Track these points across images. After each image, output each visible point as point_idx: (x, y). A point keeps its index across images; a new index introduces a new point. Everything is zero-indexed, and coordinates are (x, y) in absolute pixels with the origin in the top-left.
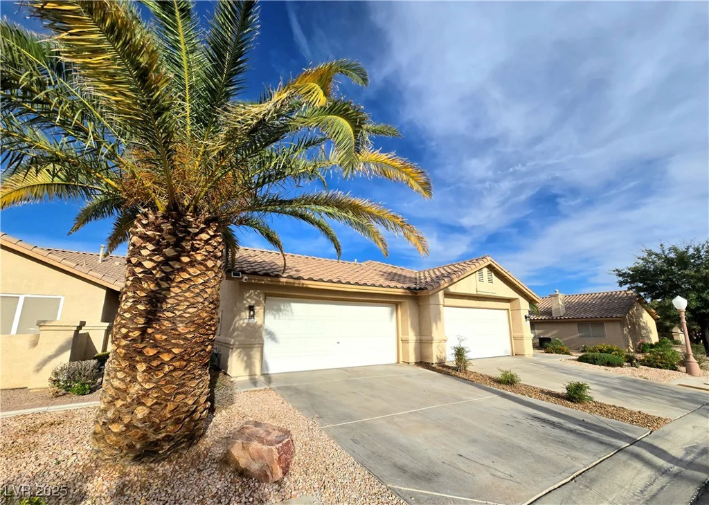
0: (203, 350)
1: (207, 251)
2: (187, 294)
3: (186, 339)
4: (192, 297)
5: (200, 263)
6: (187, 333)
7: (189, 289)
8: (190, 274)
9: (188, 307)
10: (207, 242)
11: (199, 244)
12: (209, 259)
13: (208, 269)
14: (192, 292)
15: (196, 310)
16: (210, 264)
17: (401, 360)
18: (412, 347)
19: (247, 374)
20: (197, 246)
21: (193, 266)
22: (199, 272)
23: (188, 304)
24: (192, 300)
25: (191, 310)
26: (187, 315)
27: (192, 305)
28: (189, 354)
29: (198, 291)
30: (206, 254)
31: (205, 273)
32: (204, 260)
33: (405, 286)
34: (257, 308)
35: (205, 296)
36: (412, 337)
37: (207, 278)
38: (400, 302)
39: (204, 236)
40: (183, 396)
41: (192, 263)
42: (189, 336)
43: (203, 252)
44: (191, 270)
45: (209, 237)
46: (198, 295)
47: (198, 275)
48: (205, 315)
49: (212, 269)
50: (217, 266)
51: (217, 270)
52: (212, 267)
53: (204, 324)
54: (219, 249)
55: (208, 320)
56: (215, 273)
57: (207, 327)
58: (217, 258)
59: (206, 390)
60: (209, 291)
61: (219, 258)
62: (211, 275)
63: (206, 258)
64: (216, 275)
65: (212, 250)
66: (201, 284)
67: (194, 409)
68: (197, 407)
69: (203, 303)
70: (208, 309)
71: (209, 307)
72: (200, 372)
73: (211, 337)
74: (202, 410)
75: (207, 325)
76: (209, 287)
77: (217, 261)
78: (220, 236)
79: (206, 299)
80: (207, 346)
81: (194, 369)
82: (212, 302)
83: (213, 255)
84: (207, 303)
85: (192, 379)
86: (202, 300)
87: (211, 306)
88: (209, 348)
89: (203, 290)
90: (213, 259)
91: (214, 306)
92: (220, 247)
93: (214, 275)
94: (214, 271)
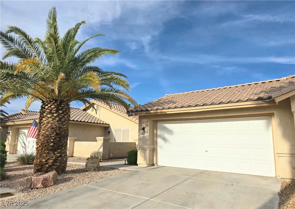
3: (42, 141)
4: (44, 128)
5: (45, 116)
6: (42, 139)
10: (47, 109)
12: (48, 114)
13: (49, 118)
14: (43, 126)
15: (44, 131)
16: (49, 116)
20: (44, 111)
21: (44, 118)
24: (43, 129)
25: (43, 132)
28: (43, 146)
29: (45, 125)
32: (46, 115)
34: (146, 129)
35: (48, 127)
37: (49, 121)
39: (47, 107)
42: (42, 140)
43: (46, 112)
45: (48, 107)
48: (47, 133)
49: (50, 117)
50: (54, 116)
51: (54, 117)
52: (51, 117)
53: (47, 136)
54: (53, 110)
55: (49, 135)
56: (52, 118)
57: (49, 137)
58: (53, 113)
59: (52, 158)
60: (49, 125)
61: (56, 113)
62: (50, 119)
63: (47, 114)
64: (53, 119)
65: (49, 111)
66: (46, 123)
67: (45, 163)
68: (48, 163)
69: (48, 129)
70: (50, 131)
71: (51, 130)
72: (47, 152)
73: (52, 140)
74: (50, 164)
75: (49, 136)
76: (49, 124)
77: (53, 114)
78: (54, 105)
79: (48, 128)
80: (51, 143)
81: (45, 151)
82: (52, 129)
83: (50, 113)
84: (49, 129)
85: (44, 153)
86: (47, 128)
87: (52, 130)
88: (52, 144)
89: (47, 125)
90: (50, 114)
91: (54, 130)
92: (54, 109)
93: (52, 119)
94: (51, 118)
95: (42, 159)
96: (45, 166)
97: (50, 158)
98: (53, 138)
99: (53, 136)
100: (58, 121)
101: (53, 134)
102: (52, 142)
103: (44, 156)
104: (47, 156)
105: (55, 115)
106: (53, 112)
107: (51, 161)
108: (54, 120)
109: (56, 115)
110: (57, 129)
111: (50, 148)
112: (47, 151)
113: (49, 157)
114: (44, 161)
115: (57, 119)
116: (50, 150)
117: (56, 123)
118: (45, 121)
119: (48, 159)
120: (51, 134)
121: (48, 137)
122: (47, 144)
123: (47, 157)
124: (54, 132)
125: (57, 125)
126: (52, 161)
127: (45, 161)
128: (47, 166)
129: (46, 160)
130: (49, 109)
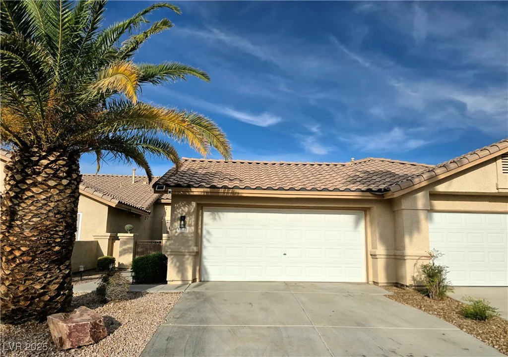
0: (49, 250)
1: (47, 174)
2: (31, 208)
3: (33, 241)
4: (36, 210)
5: (41, 184)
6: (31, 236)
7: (32, 204)
8: (33, 192)
9: (32, 217)
10: (46, 167)
11: (39, 169)
12: (50, 179)
13: (50, 187)
14: (35, 206)
15: (39, 219)
16: (52, 183)
17: (371, 279)
18: (381, 263)
19: (179, 279)
20: (38, 170)
21: (36, 186)
22: (42, 191)
23: (32, 215)
24: (36, 212)
25: (34, 219)
26: (31, 223)
27: (35, 216)
28: (34, 252)
29: (41, 205)
30: (46, 175)
31: (47, 191)
32: (44, 180)
33: (364, 188)
34: (187, 219)
35: (48, 208)
36: (381, 250)
37: (50, 194)
38: (369, 208)
39: (45, 162)
40: (31, 282)
41: (35, 184)
42: (33, 239)
43: (43, 175)
44: (34, 189)
45: (49, 162)
46: (41, 208)
47: (41, 192)
48: (48, 223)
49: (54, 187)
50: (62, 185)
51: (62, 188)
52: (55, 185)
53: (48, 230)
54: (62, 171)
55: (52, 227)
56: (59, 190)
57: (52, 233)
58: (62, 178)
59: (57, 280)
60: (52, 205)
61: (65, 178)
62: (54, 192)
63: (47, 179)
64: (61, 191)
65: (53, 172)
66: (44, 199)
67: (42, 293)
68: (47, 292)
69: (47, 214)
70: (53, 218)
71: (55, 217)
72: (47, 266)
73: (59, 240)
74: (53, 294)
75: (52, 231)
76: (52, 202)
77: (61, 181)
78: (64, 160)
79: (49, 211)
80: (54, 247)
81: (41, 263)
82: (58, 213)
83: (55, 176)
84: (51, 214)
85: (38, 270)
86: (45, 212)
87: (58, 216)
88: (57, 248)
89: (45, 204)
90: (55, 179)
91: (62, 216)
92: (62, 169)
93: (58, 192)
94: (57, 188)
95: (32, 284)
96: (42, 298)
97: (53, 280)
98: (60, 234)
99: (61, 231)
100: (70, 196)
101: (61, 226)
102: (59, 244)
103: (38, 276)
104: (45, 276)
105: (65, 182)
106: (61, 175)
107: (54, 286)
108: (62, 194)
109: (66, 184)
110: (69, 213)
111: (53, 257)
112: (46, 264)
113: (51, 277)
114: (38, 287)
115: (68, 191)
116: (53, 262)
117: (66, 200)
118: (40, 193)
119: (49, 283)
120: (57, 226)
121: (49, 233)
122: (45, 249)
123: (45, 278)
124: (62, 222)
125: (68, 205)
126: (57, 286)
127: (41, 289)
128: (47, 298)
129: (43, 285)
130: (51, 168)
